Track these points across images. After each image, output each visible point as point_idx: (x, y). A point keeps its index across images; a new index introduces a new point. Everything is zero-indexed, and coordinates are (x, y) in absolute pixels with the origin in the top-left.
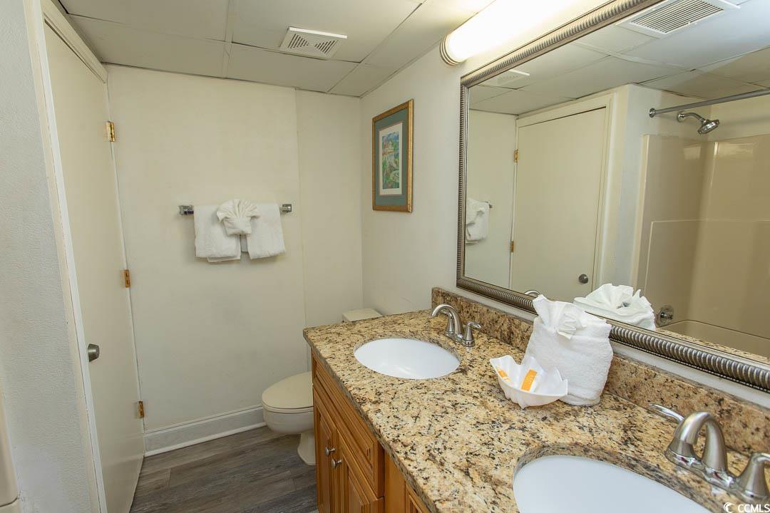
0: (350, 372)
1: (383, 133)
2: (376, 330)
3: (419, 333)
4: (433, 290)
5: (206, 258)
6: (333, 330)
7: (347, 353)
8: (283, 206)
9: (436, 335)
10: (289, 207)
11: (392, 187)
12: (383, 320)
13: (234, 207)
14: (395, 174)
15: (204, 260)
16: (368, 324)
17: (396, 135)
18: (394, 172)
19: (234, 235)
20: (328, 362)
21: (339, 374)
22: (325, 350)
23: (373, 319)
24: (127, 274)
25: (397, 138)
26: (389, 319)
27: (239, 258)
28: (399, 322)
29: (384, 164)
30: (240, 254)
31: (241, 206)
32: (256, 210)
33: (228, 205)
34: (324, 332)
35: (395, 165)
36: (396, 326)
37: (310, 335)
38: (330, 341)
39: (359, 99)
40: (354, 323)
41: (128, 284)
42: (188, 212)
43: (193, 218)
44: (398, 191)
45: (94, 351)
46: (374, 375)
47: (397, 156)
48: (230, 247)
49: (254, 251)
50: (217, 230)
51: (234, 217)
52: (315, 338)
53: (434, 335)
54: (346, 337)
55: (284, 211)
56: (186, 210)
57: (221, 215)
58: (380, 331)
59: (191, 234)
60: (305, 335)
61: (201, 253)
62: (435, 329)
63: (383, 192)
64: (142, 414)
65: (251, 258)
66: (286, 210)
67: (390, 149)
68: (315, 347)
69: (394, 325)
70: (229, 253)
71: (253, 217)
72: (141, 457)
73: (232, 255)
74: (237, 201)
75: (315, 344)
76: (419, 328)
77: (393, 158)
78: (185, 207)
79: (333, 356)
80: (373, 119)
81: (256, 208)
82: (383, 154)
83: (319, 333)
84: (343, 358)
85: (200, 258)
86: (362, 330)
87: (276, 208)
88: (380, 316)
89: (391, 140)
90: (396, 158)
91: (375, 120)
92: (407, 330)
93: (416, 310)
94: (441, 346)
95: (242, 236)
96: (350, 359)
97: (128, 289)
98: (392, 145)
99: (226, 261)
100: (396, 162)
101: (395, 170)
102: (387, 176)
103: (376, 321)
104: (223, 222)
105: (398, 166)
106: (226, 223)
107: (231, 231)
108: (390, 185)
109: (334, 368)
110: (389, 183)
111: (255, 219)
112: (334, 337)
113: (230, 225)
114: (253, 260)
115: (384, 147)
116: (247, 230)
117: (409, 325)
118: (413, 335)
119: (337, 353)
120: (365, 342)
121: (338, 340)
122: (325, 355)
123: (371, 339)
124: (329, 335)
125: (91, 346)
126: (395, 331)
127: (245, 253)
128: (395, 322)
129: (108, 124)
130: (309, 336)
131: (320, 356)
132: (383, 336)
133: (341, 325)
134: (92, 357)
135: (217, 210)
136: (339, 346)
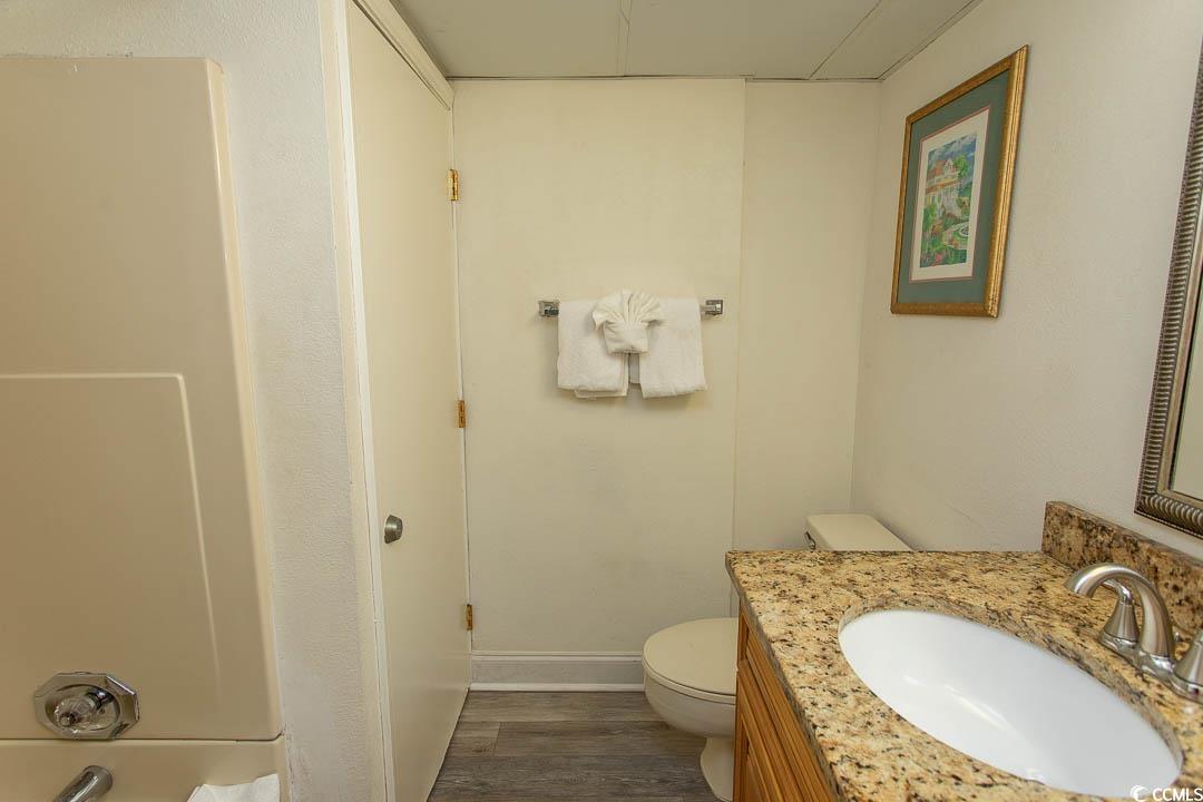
0: (831, 700)
1: (932, 144)
2: (895, 586)
3: (1016, 616)
4: (1049, 508)
5: (572, 391)
6: (790, 567)
7: (824, 636)
8: (708, 303)
9: (1071, 635)
10: (719, 306)
11: (945, 262)
12: (910, 561)
13: (621, 304)
14: (956, 232)
15: (570, 394)
16: (872, 567)
17: (967, 142)
18: (954, 228)
19: (619, 354)
20: (778, 654)
21: (803, 696)
22: (772, 618)
23: (884, 554)
24: (462, 407)
25: (972, 147)
26: (925, 561)
27: (624, 394)
28: (955, 573)
29: (927, 213)
30: (626, 387)
31: (632, 302)
32: (659, 310)
33: (613, 301)
34: (771, 566)
35: (957, 212)
36: (948, 586)
37: (739, 568)
38: (782, 595)
39: (874, 84)
40: (838, 556)
41: (462, 422)
42: (550, 312)
43: (557, 322)
44: (964, 270)
45: (395, 527)
46: (896, 728)
47: (965, 190)
48: (611, 374)
49: (651, 383)
50: (593, 344)
51: (621, 321)
52: (750, 579)
53: (1063, 632)
54: (819, 591)
55: (708, 313)
56: (548, 308)
57: (599, 318)
58: (904, 587)
59: (553, 349)
60: (729, 564)
61: (567, 381)
62: (1066, 617)
63: (919, 273)
64: (470, 625)
65: (644, 396)
66: (712, 311)
67: (949, 175)
68: (748, 603)
69: (940, 581)
70: (609, 384)
71: (653, 323)
72: (463, 688)
73: (612, 389)
74: (627, 293)
75: (750, 594)
76: (1015, 603)
77: (954, 195)
78: (547, 304)
79: (787, 637)
80: (908, 119)
81: (658, 306)
82: (928, 191)
83: (759, 568)
84: (813, 649)
85: (565, 390)
86: (860, 578)
87: (694, 307)
88: (900, 546)
89: (952, 155)
90: (961, 193)
91: (913, 121)
92: (978, 602)
93: (998, 549)
94: (1089, 671)
95: (631, 357)
96: (830, 656)
97: (462, 430)
98: (956, 166)
99: (604, 398)
100: (962, 205)
101: (958, 221)
102: (933, 236)
103: (893, 562)
104: (602, 330)
105: (967, 212)
106: (607, 332)
107: (614, 346)
108: (941, 257)
109: (790, 673)
110: (939, 252)
111: (657, 327)
112: (793, 585)
113: (614, 336)
114: (647, 399)
115: (931, 173)
116: (641, 345)
117: (983, 588)
118: (997, 619)
119: (800, 632)
120: (865, 611)
121: (801, 596)
122: (771, 631)
123: (880, 607)
124: (781, 578)
125: (392, 519)
126: (943, 597)
127: (635, 386)
128: (941, 573)
129: (450, 173)
130: (737, 572)
131: (759, 628)
132: (910, 603)
133: (809, 555)
134: (391, 537)
135: (595, 308)
136: (804, 613)
